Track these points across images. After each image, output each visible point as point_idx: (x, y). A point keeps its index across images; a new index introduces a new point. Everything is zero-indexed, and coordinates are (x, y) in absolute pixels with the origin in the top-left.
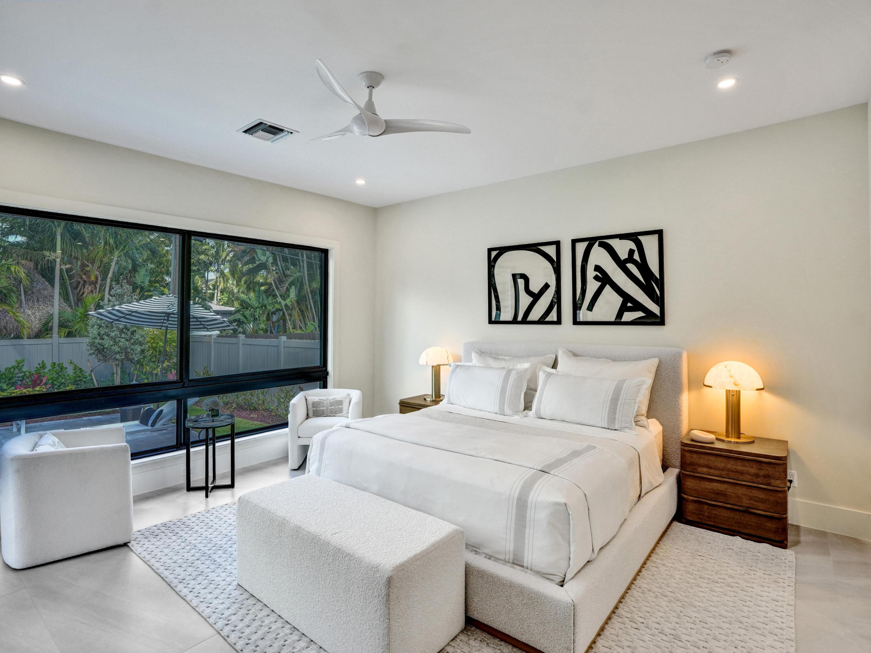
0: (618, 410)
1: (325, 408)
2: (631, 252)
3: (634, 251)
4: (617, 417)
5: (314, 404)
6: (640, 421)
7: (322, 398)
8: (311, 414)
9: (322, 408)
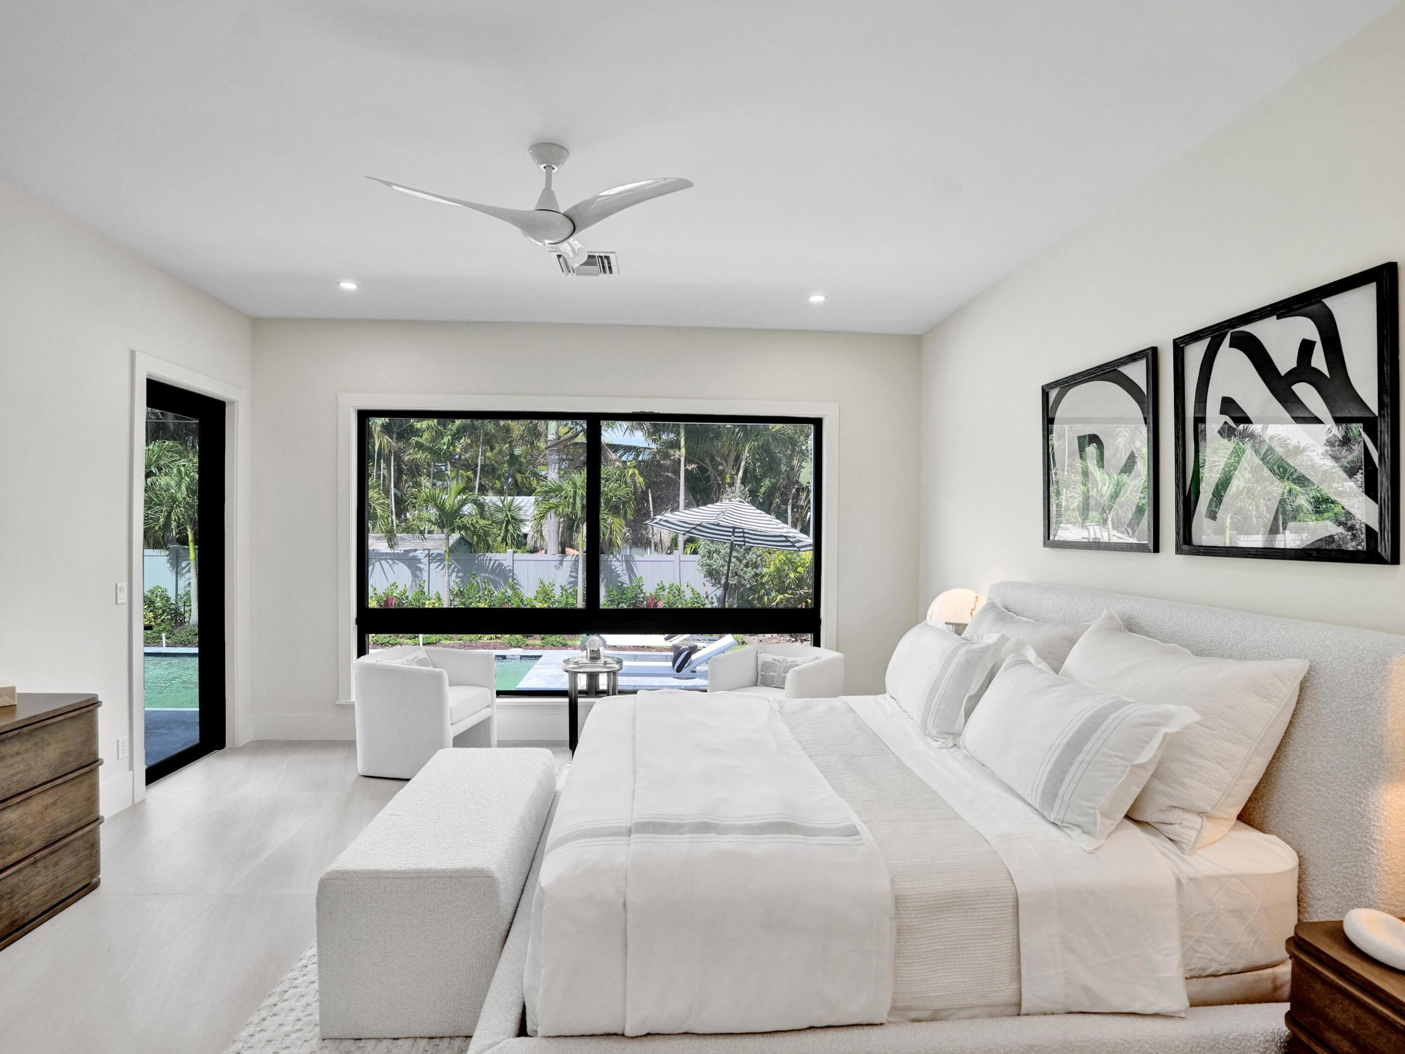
0: (1070, 775)
1: (776, 674)
2: (1306, 348)
3: (1312, 344)
4: (1061, 793)
5: (766, 666)
6: (1174, 824)
7: (778, 658)
8: (758, 683)
9: (772, 674)
